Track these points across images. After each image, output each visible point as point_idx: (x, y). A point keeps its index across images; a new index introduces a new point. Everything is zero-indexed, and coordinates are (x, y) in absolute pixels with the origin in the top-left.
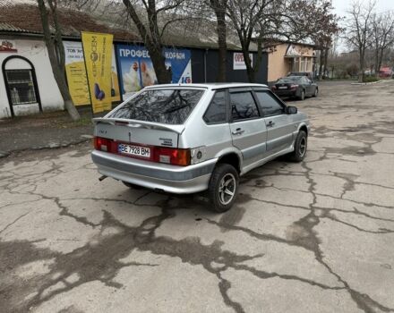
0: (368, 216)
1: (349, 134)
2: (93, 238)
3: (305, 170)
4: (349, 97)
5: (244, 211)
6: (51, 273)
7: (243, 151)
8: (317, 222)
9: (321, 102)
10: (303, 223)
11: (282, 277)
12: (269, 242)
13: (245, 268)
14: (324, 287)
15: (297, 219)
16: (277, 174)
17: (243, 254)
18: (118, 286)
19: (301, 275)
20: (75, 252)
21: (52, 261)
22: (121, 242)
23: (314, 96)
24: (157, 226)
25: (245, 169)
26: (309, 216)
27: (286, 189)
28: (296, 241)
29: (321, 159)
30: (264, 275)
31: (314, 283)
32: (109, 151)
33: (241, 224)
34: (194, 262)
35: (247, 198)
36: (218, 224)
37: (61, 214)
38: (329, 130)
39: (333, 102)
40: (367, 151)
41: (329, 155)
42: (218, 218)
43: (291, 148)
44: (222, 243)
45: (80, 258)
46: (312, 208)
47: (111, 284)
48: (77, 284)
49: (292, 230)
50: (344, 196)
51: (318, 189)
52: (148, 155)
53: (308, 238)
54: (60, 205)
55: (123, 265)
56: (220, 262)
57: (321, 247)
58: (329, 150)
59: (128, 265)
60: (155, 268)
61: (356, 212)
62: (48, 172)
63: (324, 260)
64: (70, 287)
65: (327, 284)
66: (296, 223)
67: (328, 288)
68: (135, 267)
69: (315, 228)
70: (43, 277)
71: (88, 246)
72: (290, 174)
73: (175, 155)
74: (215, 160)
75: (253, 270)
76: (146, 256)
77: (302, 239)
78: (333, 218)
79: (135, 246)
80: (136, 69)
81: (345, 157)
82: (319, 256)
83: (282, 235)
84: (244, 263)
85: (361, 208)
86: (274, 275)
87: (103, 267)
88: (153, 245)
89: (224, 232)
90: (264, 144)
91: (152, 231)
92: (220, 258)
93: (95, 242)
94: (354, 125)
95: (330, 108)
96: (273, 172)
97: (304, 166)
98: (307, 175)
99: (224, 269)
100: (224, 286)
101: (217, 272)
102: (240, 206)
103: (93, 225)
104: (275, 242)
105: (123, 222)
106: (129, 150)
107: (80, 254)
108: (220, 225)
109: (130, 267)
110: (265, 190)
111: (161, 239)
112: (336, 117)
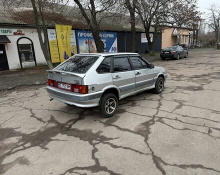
1: (195, 79)
2: (42, 128)
3: (160, 98)
5: (119, 117)
6: (19, 142)
7: (120, 87)
8: (154, 123)
9: (188, 61)
10: (147, 124)
11: (124, 148)
12: (124, 132)
13: (108, 143)
15: (144, 122)
17: (110, 137)
18: (46, 149)
20: (32, 134)
21: (21, 137)
22: (54, 130)
24: (74, 123)
26: (151, 121)
28: (139, 132)
29: (172, 92)
30: (115, 147)
31: (137, 151)
33: (116, 123)
34: (85, 140)
35: (124, 111)
36: (104, 123)
37: (31, 116)
38: (184, 77)
39: (194, 61)
41: (178, 90)
42: (105, 120)
43: (153, 86)
44: (102, 132)
45: (33, 137)
46: (154, 117)
47: (44, 148)
48: (28, 147)
49: (139, 127)
50: (174, 112)
51: (162, 108)
52: (70, 88)
53: (145, 131)
54: (32, 113)
55: (52, 140)
56: (97, 140)
57: (149, 135)
58: (178, 88)
59: (54, 140)
60: (65, 142)
61: (176, 119)
62: (31, 96)
63: (148, 141)
64: (25, 148)
66: (143, 124)
68: (57, 141)
69: (151, 127)
70: (15, 144)
71: (39, 131)
75: (112, 145)
76: (65, 136)
77: (142, 131)
78: (163, 122)
79: (60, 132)
81: (185, 92)
82: (146, 140)
83: (132, 129)
84: (109, 141)
86: (121, 147)
87: (43, 141)
88: (69, 132)
89: (104, 127)
91: (71, 126)
93: (43, 130)
94: (200, 74)
95: (191, 65)
98: (159, 100)
99: (98, 143)
100: (94, 151)
101: (94, 145)
102: (118, 115)
103: (44, 122)
104: (127, 132)
105: (58, 121)
106: (62, 86)
107: (34, 135)
110: (135, 108)
111: (74, 130)
112: (192, 69)
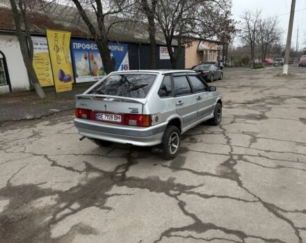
0: (268, 158)
1: (249, 105)
2: (82, 180)
3: (222, 130)
4: (245, 79)
5: (185, 158)
6: (58, 203)
7: (183, 116)
8: (236, 163)
9: (225, 83)
10: (226, 164)
11: (219, 197)
12: (205, 177)
13: (193, 193)
14: (246, 201)
15: (222, 162)
16: (203, 133)
17: (190, 185)
18: (109, 209)
19: (230, 195)
20: (71, 189)
21: (56, 196)
22: (103, 181)
23: (220, 79)
24: (127, 170)
25: (184, 129)
26: (230, 159)
27: (212, 143)
28: (224, 175)
29: (232, 122)
30: (206, 197)
31: (239, 200)
32: (89, 118)
33: (184, 167)
34: (158, 191)
35: (186, 150)
36: (169, 167)
37: (52, 165)
38: (234, 103)
39: (234, 83)
40: (262, 117)
41: (237, 120)
42: (169, 163)
43: (212, 115)
44: (175, 179)
45: (76, 193)
46: (231, 154)
47: (104, 208)
48: (79, 209)
49: (220, 169)
50: (251, 147)
51: (233, 142)
52: (119, 120)
53: (231, 173)
54: (49, 160)
55: (109, 196)
56: (176, 190)
57: (240, 178)
58: (236, 117)
59: (113, 195)
60: (132, 196)
61: (260, 156)
62: (31, 137)
63: (243, 186)
64: (74, 212)
65: (248, 200)
66: (221, 164)
67: (248, 201)
68: (118, 197)
69: (235, 167)
70: (53, 207)
71: (79, 186)
72: (212, 133)
73: (140, 119)
74: (166, 123)
75: (199, 194)
76: (124, 189)
77: (228, 174)
78: (246, 160)
79: (114, 184)
80: (86, 58)
81: (248, 121)
82: (240, 184)
83: (213, 172)
84: (192, 190)
85: (263, 153)
86: (213, 196)
87: (95, 198)
88: (127, 182)
89: (174, 172)
90: (195, 112)
91: (124, 174)
92: (175, 188)
93: (84, 183)
94: (251, 99)
95: (232, 88)
96: (200, 132)
97: (221, 127)
98: (223, 133)
99: (179, 194)
100: (182, 205)
101: (175, 196)
102: (182, 155)
103: (80, 172)
104: (209, 177)
105: (101, 169)
106: (104, 117)
107: (76, 191)
108: (170, 167)
109: (115, 197)
110: (197, 144)
111: (131, 179)
112: (237, 93)
